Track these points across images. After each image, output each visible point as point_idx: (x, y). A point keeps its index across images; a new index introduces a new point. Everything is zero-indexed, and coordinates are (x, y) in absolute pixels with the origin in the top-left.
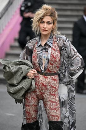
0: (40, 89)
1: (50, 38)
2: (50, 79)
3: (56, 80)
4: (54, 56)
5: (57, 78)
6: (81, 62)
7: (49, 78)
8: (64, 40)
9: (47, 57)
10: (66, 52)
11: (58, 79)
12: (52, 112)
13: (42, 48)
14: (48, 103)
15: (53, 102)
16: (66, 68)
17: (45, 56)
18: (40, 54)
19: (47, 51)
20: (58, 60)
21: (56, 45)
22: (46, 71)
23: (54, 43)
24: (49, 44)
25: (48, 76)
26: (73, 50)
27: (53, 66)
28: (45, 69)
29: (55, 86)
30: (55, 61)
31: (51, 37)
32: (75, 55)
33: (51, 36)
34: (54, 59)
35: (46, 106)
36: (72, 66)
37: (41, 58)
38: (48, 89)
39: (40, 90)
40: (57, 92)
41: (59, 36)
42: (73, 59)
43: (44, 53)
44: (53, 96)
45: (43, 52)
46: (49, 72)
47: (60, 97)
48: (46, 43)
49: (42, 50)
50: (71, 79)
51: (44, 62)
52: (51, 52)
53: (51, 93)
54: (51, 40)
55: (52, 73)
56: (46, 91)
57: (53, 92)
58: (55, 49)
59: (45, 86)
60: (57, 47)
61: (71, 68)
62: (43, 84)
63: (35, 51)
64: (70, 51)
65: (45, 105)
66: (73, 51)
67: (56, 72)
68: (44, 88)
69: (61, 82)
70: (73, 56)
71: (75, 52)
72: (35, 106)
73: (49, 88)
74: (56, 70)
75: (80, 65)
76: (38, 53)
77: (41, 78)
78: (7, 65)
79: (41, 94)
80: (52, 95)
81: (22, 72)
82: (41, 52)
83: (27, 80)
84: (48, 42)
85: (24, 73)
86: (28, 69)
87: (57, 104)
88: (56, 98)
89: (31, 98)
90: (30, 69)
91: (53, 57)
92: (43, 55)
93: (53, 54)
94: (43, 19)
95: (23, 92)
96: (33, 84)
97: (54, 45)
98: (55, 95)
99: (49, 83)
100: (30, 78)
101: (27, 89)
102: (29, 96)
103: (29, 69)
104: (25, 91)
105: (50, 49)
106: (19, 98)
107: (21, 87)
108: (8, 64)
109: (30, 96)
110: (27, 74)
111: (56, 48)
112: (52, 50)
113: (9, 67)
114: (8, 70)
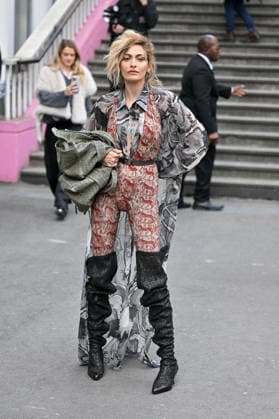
0: (123, 191)
1: (143, 94)
2: (141, 172)
3: (152, 173)
4: (151, 129)
5: (155, 169)
6: (204, 138)
7: (139, 171)
8: (170, 99)
9: (137, 130)
10: (175, 122)
11: (157, 171)
12: (143, 234)
13: (127, 112)
14: (137, 217)
15: (146, 216)
16: (172, 149)
17: (133, 128)
18: (123, 125)
19: (138, 119)
20: (156, 136)
21: (155, 108)
22: (134, 157)
23: (150, 103)
24: (141, 105)
25: (137, 167)
26: (189, 116)
27: (147, 148)
28: (132, 154)
29: (151, 186)
30: (152, 139)
31: (145, 91)
32: (192, 126)
33: (145, 89)
34: (149, 135)
35: (132, 223)
36: (186, 147)
37: (124, 133)
38: (138, 191)
39: (122, 193)
40: (155, 196)
41: (160, 89)
42: (187, 134)
43: (131, 122)
44: (146, 204)
45: (128, 120)
46: (138, 159)
48: (135, 103)
49: (127, 116)
51: (131, 140)
52: (145, 122)
53: (143, 198)
54: (144, 97)
55: (145, 160)
56: (133, 195)
57: (148, 197)
58: (153, 115)
59: (132, 185)
60: (156, 111)
62: (128, 182)
63: (112, 118)
64: (182, 120)
65: (131, 221)
66: (188, 120)
67: (152, 159)
68: (130, 189)
70: (188, 130)
71: (192, 122)
72: (111, 223)
73: (139, 188)
74: (153, 155)
75: (203, 144)
76: (119, 123)
77: (125, 170)
78: (66, 139)
79: (125, 201)
80: (146, 202)
81: (96, 154)
82: (124, 120)
83: (104, 169)
84: (140, 100)
85: (99, 155)
87: (153, 219)
88: (153, 209)
89: (106, 209)
91: (149, 131)
92: (129, 127)
93: (149, 124)
94: (127, 50)
95: (95, 190)
96: (113, 176)
97: (150, 107)
98: (150, 202)
99: (140, 179)
100: (110, 165)
101: (101, 187)
102: (101, 203)
103: (108, 147)
104: (98, 189)
105: (142, 115)
107: (92, 181)
109: (103, 205)
112: (147, 117)
113: (70, 144)
114: (67, 148)
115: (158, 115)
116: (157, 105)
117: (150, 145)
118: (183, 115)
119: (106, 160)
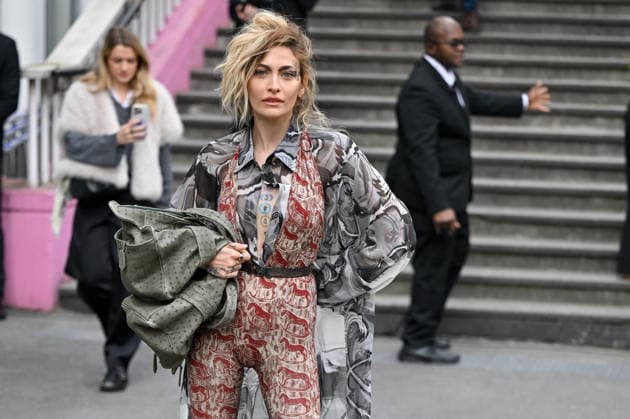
0: (248, 328)
1: (289, 138)
2: (284, 291)
3: (305, 293)
4: (303, 206)
5: (312, 287)
6: (405, 228)
7: (281, 288)
8: (340, 147)
9: (275, 208)
10: (349, 193)
11: (315, 290)
12: (289, 412)
13: (256, 174)
14: (278, 379)
15: (295, 375)
16: (343, 249)
17: (269, 203)
18: (249, 198)
19: (278, 186)
20: (314, 220)
21: (311, 166)
22: (270, 261)
23: (303, 156)
24: (284, 160)
25: (276, 281)
26: (377, 184)
27: (296, 244)
28: (267, 254)
29: (301, 317)
30: (306, 225)
31: (293, 133)
32: (381, 203)
33: (292, 129)
34: (299, 218)
35: (268, 390)
36: (371, 243)
37: (250, 214)
38: (277, 326)
39: (245, 331)
40: (309, 337)
41: (322, 130)
42: (372, 218)
43: (264, 192)
44: (294, 353)
45: (260, 188)
46: (279, 265)
47: (319, 357)
48: (272, 156)
49: (257, 181)
50: (363, 291)
51: (264, 227)
52: (291, 192)
53: (287, 342)
54: (290, 144)
55: (292, 267)
56: (268, 335)
57: (297, 339)
58: (307, 179)
59: (267, 316)
60: (313, 172)
61: (368, 252)
62: (259, 310)
63: (228, 184)
64: (363, 189)
65: (265, 386)
66: (375, 190)
67: (307, 265)
68: (261, 322)
69: (324, 301)
70: (376, 209)
71: (381, 194)
72: (226, 389)
73: (279, 322)
74: (307, 258)
75: (401, 240)
76: (241, 192)
77: (253, 286)
78: (137, 223)
79: (251, 347)
80: (293, 348)
81: (196, 252)
82: (252, 189)
83: (211, 281)
84: (282, 151)
85: (202, 254)
86: (217, 241)
87: (308, 382)
88: (307, 362)
89: (215, 362)
90: (225, 243)
91: (299, 209)
92: (261, 202)
93: (299, 196)
94: (262, 56)
95: (194, 323)
96: (229, 297)
97: (303, 162)
98: (301, 349)
99: (282, 305)
100: (223, 274)
101: (206, 316)
102: (206, 352)
103: (220, 239)
104: (199, 322)
105: (287, 179)
106: (175, 350)
107: (188, 305)
108: (142, 218)
109: (210, 354)
110: (213, 258)
111: (310, 178)
112: (296, 183)
113: (146, 233)
114: (139, 239)
115: (318, 179)
116: (316, 161)
117: (302, 238)
118: (365, 179)
119: (217, 263)
